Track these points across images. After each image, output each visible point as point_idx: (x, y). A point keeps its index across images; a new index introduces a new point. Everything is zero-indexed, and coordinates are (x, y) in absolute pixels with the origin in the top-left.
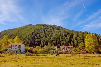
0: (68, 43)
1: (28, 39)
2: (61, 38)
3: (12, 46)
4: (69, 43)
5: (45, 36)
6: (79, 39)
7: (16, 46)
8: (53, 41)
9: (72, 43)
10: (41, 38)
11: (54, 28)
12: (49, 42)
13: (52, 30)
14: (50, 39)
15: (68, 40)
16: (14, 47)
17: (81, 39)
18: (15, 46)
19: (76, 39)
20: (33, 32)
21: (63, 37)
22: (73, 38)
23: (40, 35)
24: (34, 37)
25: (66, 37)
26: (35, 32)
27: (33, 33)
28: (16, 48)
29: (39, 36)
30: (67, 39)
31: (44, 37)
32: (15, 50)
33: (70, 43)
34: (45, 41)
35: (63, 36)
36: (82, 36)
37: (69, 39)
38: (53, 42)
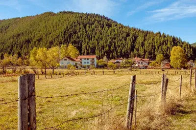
0: (129, 51)
1: (58, 43)
2: (116, 43)
3: (83, 59)
4: (131, 51)
5: (89, 37)
6: (147, 45)
7: (88, 59)
8: (103, 47)
9: (135, 52)
10: (82, 41)
11: (102, 23)
12: (97, 48)
13: (99, 27)
14: (98, 43)
15: (129, 46)
16: (85, 61)
17: (151, 45)
18: (86, 59)
19: (143, 45)
20: (66, 30)
21: (121, 41)
22: (138, 42)
23: (79, 35)
24: (69, 40)
25: (125, 40)
26: (68, 30)
27: (65, 32)
28: (88, 63)
29: (78, 37)
30: (127, 45)
31: (87, 40)
32: (87, 64)
33: (133, 52)
34: (89, 46)
35: (121, 39)
36: (153, 40)
37: (131, 45)
38: (104, 49)
